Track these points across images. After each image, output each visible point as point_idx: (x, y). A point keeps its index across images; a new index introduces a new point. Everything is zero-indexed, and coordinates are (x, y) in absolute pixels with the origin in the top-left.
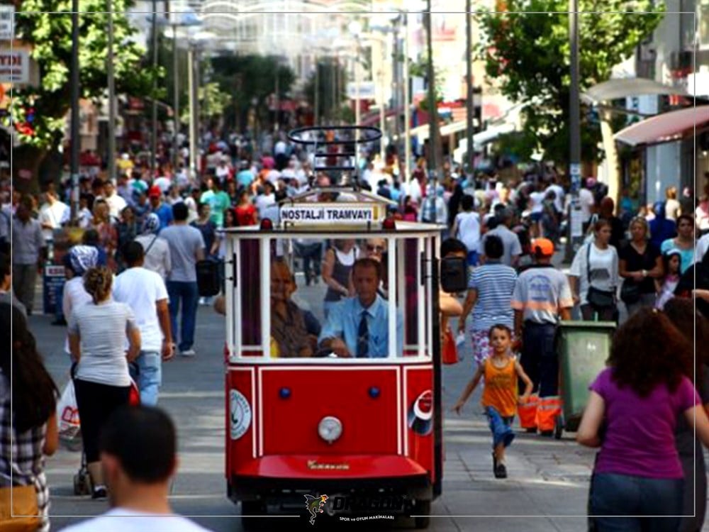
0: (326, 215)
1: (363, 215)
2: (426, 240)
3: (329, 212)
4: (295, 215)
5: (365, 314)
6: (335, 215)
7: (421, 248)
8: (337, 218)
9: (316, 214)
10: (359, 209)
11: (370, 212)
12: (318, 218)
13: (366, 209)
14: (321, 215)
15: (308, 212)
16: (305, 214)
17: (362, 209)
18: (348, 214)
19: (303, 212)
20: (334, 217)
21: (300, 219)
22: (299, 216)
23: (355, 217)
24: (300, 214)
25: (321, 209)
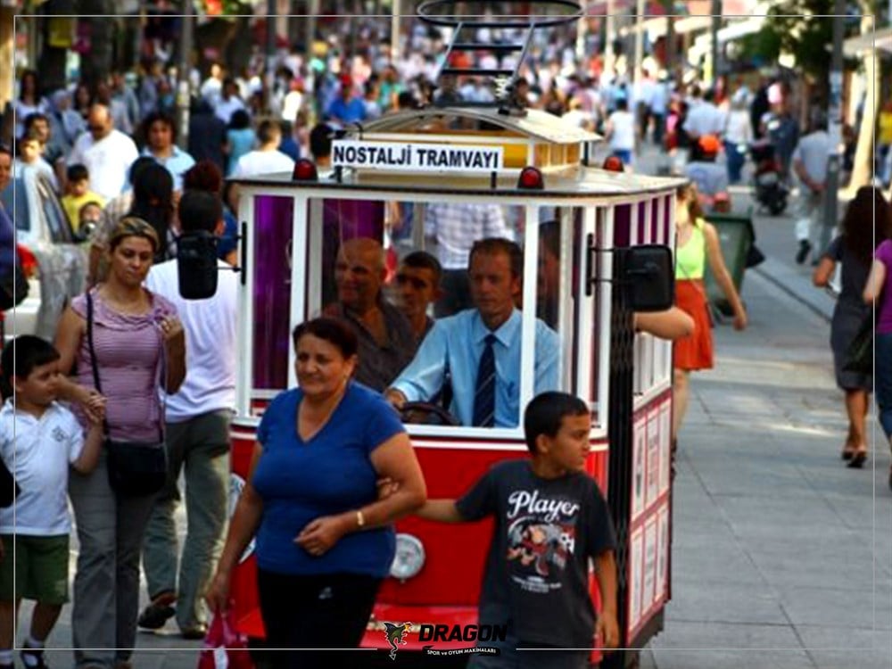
0: (415, 157)
1: (484, 160)
2: (599, 211)
3: (421, 152)
4: (358, 156)
5: (491, 340)
6: (431, 159)
7: (589, 226)
8: (435, 164)
9: (396, 155)
10: (476, 149)
11: (496, 155)
12: (401, 162)
13: (488, 150)
14: (406, 157)
15: (382, 151)
16: (376, 155)
17: (481, 149)
18: (456, 158)
19: (372, 150)
20: (429, 163)
21: (367, 164)
22: (364, 157)
23: (467, 164)
24: (368, 154)
25: (405, 146)
